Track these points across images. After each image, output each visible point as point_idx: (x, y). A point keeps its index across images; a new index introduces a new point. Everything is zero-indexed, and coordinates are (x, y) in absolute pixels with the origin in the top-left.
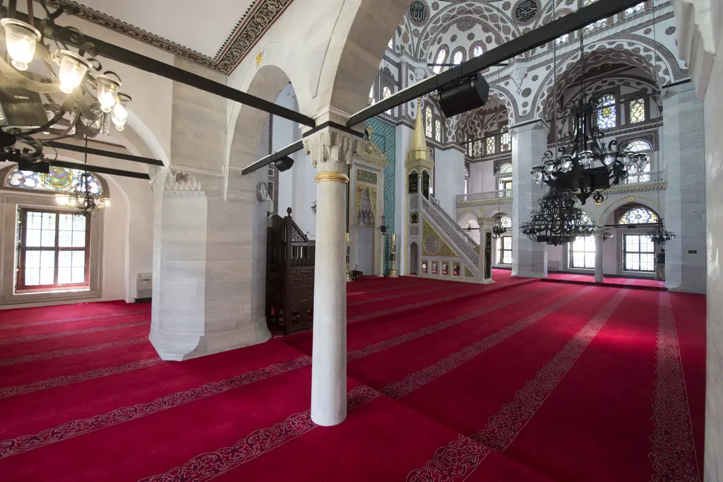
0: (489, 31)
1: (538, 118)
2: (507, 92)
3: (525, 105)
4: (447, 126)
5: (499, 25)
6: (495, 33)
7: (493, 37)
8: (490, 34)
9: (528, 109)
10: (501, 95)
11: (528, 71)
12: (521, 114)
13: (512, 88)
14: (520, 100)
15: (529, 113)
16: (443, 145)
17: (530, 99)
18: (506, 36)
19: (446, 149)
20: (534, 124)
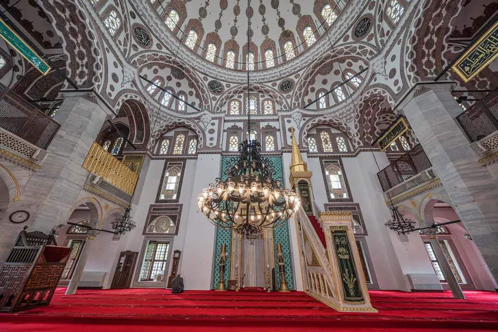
0: (345, 60)
1: (413, 85)
2: (378, 85)
3: (396, 83)
4: (351, 137)
5: (347, 52)
6: (349, 58)
7: (350, 61)
8: (347, 61)
9: (401, 84)
10: (375, 90)
11: (385, 59)
12: (396, 92)
13: (380, 79)
14: (390, 83)
15: (403, 86)
16: (353, 153)
17: (398, 76)
18: (356, 53)
19: (357, 155)
20: (413, 92)
